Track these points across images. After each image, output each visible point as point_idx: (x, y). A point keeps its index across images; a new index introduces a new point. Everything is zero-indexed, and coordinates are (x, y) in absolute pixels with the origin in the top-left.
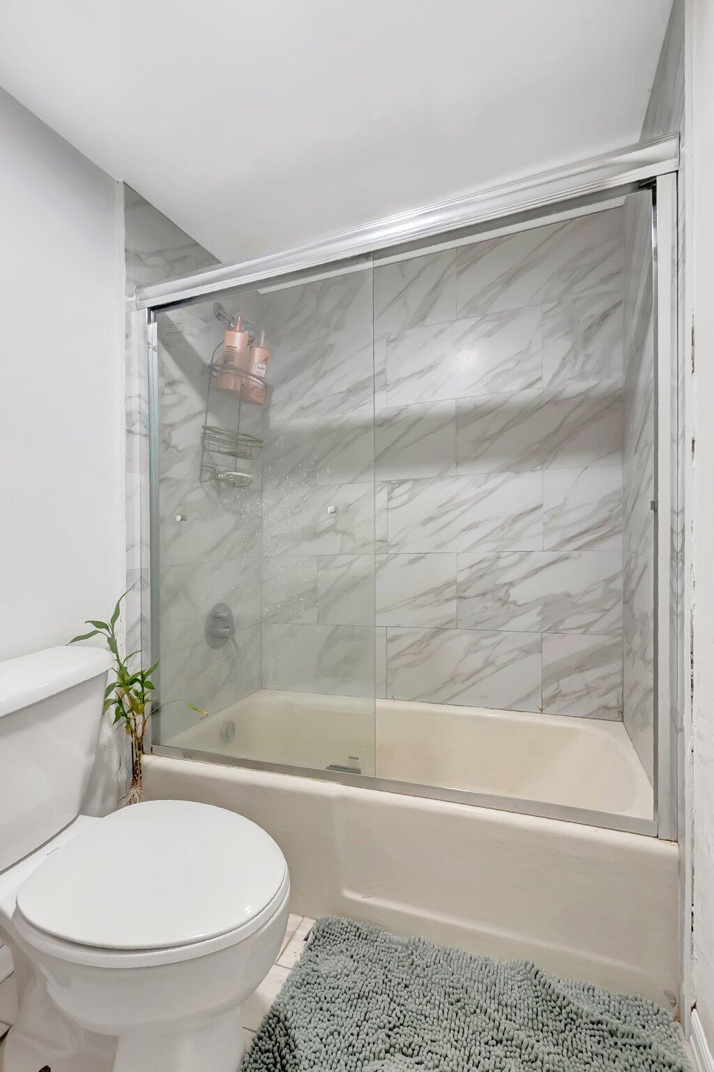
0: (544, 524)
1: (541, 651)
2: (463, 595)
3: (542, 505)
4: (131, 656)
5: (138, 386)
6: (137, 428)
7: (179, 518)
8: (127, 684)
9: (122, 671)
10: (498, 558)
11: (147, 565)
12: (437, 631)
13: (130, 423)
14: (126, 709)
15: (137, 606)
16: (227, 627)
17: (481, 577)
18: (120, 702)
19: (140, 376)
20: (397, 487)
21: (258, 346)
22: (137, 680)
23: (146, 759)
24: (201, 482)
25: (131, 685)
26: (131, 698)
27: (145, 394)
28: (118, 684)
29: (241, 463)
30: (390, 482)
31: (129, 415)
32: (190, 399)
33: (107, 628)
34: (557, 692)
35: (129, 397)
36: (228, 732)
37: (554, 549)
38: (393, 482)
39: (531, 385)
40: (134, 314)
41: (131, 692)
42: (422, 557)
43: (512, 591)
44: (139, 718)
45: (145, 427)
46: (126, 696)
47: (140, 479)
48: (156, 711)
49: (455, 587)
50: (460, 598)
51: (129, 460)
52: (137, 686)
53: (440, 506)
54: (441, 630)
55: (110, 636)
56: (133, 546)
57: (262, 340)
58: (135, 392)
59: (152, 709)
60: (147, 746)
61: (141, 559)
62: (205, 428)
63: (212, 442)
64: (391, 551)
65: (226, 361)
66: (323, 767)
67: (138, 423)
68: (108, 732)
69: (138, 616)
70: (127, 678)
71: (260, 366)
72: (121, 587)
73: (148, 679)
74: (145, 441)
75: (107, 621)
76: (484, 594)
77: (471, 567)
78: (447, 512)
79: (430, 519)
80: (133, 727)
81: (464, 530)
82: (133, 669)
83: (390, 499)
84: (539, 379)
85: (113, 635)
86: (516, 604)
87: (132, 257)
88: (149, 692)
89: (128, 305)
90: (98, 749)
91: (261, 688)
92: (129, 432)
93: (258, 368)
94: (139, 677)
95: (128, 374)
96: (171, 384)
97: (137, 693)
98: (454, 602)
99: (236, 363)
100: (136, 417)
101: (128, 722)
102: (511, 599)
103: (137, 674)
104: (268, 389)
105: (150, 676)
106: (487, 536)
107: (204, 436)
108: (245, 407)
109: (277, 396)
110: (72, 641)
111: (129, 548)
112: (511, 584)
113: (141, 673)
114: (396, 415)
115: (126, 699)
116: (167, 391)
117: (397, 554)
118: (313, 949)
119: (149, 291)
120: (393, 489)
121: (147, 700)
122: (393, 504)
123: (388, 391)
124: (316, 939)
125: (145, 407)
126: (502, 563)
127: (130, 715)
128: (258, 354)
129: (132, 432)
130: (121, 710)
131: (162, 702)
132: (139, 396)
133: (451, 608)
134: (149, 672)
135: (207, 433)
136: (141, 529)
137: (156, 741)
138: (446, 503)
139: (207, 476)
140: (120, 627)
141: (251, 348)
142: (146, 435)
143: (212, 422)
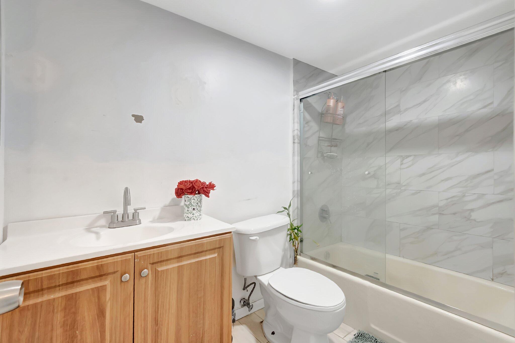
0: (495, 180)
1: (492, 248)
2: (442, 213)
3: (493, 170)
4: (294, 220)
5: (297, 126)
6: (296, 141)
7: (310, 173)
8: (293, 230)
9: (292, 225)
10: (464, 196)
11: (299, 188)
12: (427, 229)
13: (294, 139)
14: (293, 238)
15: (296, 203)
16: (327, 214)
17: (453, 205)
18: (291, 235)
19: (297, 123)
20: (406, 159)
21: (340, 102)
22: (296, 229)
23: (298, 257)
24: (317, 158)
25: (294, 230)
26: (294, 235)
27: (299, 129)
28: (290, 229)
29: (333, 148)
30: (402, 156)
31: (294, 137)
32: (314, 126)
33: (287, 210)
34: (504, 272)
35: (294, 131)
36: (327, 255)
37: (501, 194)
38: (403, 156)
39: (485, 107)
40: (296, 102)
41: (294, 232)
42: (419, 192)
43: (472, 214)
44: (296, 242)
45: (299, 140)
46: (292, 233)
47: (297, 158)
48: (301, 241)
49: (438, 208)
50: (441, 214)
51: (294, 152)
52: (296, 231)
53: (429, 168)
54: (429, 228)
55: (288, 212)
56: (295, 182)
57: (342, 99)
58: (296, 128)
59: (300, 240)
60: (299, 252)
61: (297, 187)
62: (319, 137)
63: (322, 142)
64: (403, 188)
65: (327, 111)
66: (364, 274)
67: (297, 139)
68: (287, 245)
69: (296, 206)
70: (293, 227)
71: (341, 109)
72: (291, 196)
73: (299, 229)
74: (299, 145)
75: (287, 208)
76: (454, 214)
77: (447, 199)
78: (433, 171)
79: (424, 174)
80: (295, 245)
81: (442, 181)
82: (295, 225)
83: (402, 164)
84: (492, 103)
85: (289, 212)
86: (475, 221)
87: (296, 82)
88: (300, 233)
89: (294, 99)
90: (285, 250)
91: (341, 241)
92: (294, 143)
93: (340, 111)
94: (297, 228)
95: (294, 123)
96: (307, 123)
97: (296, 234)
98: (437, 216)
99: (331, 111)
100: (296, 137)
101: (293, 242)
102: (472, 218)
103: (296, 227)
104: (344, 117)
105: (300, 228)
106: (457, 184)
107: (319, 140)
108: (334, 126)
109: (348, 119)
110: (277, 213)
111: (294, 182)
112: (472, 210)
113: (298, 226)
114: (405, 125)
115: (292, 234)
116: (306, 126)
117: (405, 190)
118: (357, 339)
119: (300, 93)
120: (403, 159)
121: (299, 236)
122: (403, 166)
123: (401, 115)
124: (359, 336)
125: (299, 134)
126: (466, 199)
127: (294, 240)
128: (340, 105)
129: (295, 143)
130: (291, 238)
131: (304, 238)
132: (297, 130)
133: (435, 219)
134: (300, 226)
135: (320, 139)
136: (297, 176)
137: (302, 252)
138: (433, 167)
139: (320, 155)
140: (291, 209)
141: (337, 103)
142: (299, 143)
143: (322, 135)
